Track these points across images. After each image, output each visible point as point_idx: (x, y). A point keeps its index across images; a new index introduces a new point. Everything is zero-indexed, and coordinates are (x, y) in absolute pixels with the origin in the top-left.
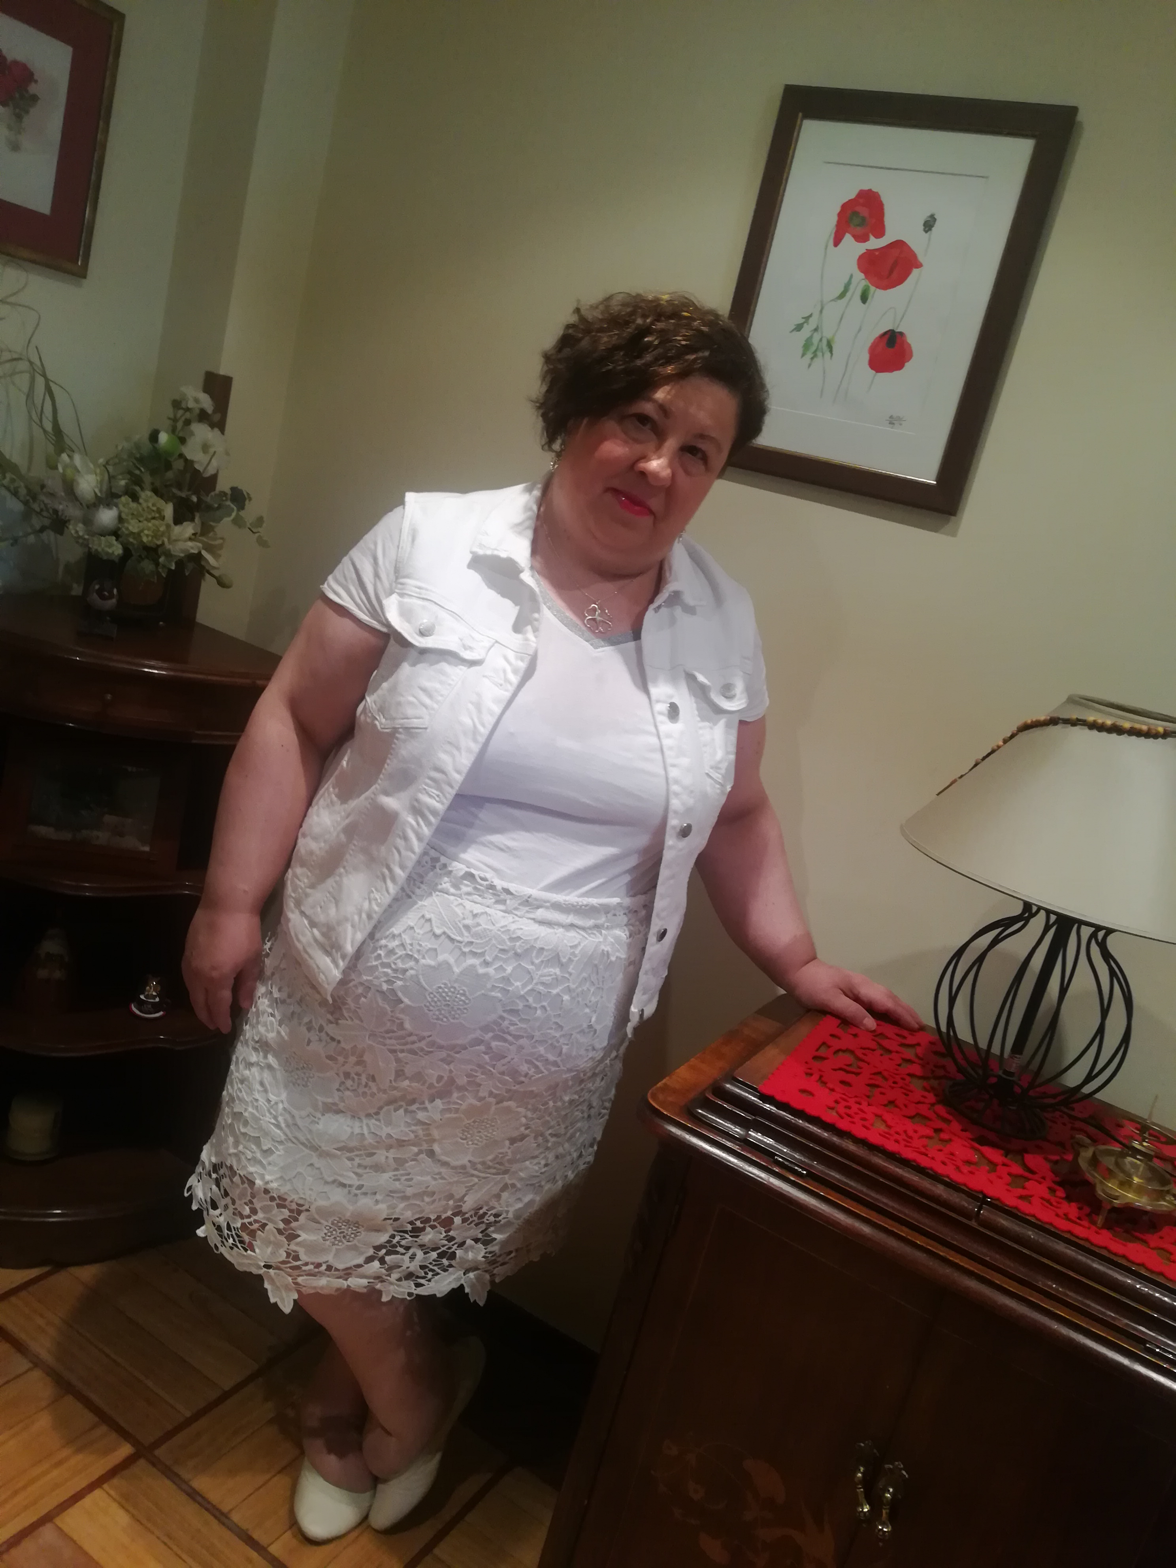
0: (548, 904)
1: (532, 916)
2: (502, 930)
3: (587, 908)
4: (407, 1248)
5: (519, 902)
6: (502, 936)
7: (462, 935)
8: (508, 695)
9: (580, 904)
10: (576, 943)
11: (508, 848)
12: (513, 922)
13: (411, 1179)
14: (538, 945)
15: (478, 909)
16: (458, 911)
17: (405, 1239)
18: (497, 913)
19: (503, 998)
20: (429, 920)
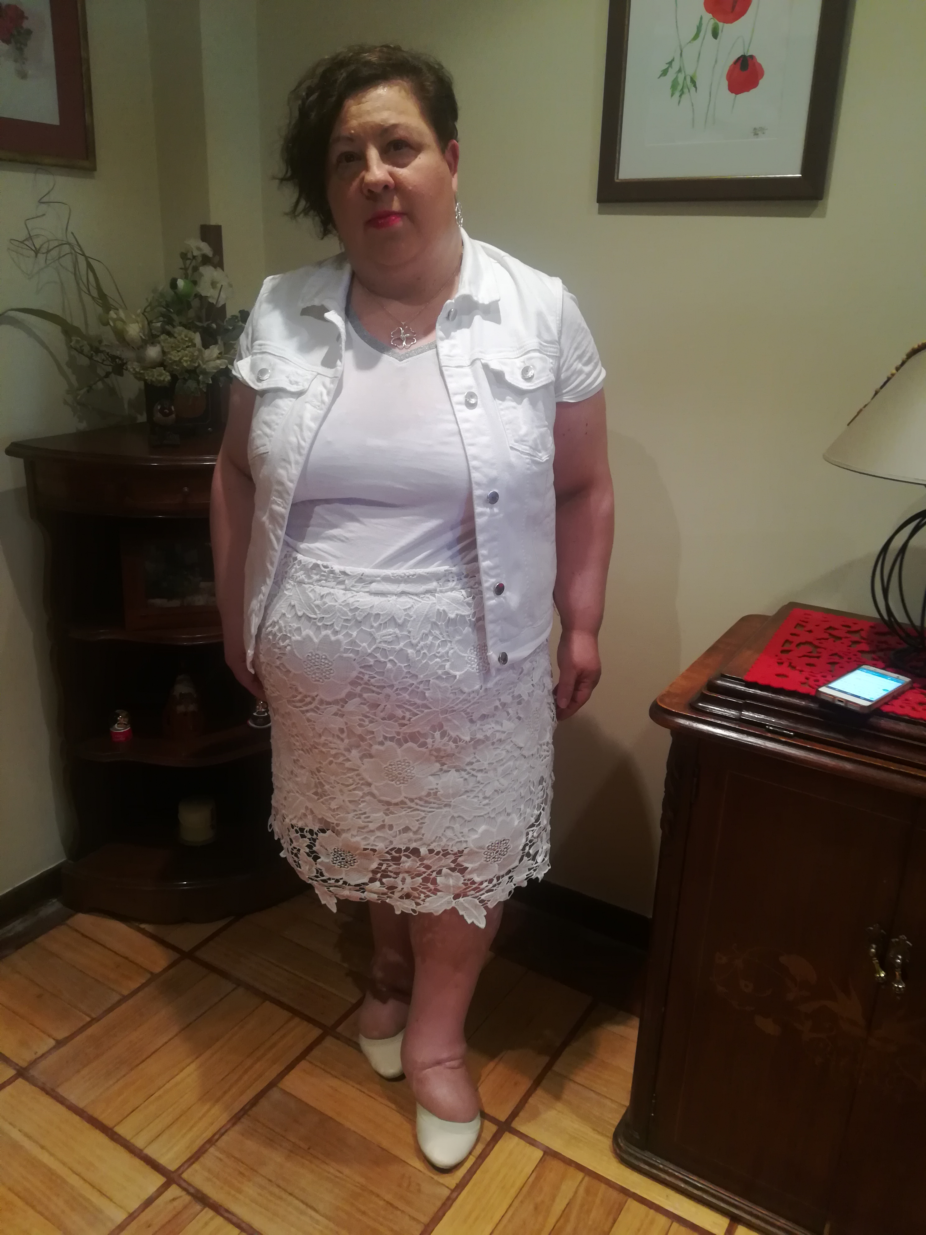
0: (379, 579)
1: (367, 590)
2: (343, 604)
3: (415, 577)
4: (397, 874)
5: (355, 580)
6: (344, 609)
7: (315, 614)
8: (322, 413)
9: (407, 574)
10: (409, 606)
11: (347, 539)
12: (352, 597)
13: (368, 817)
14: (375, 612)
15: (325, 591)
16: (311, 595)
17: (390, 866)
18: (339, 592)
19: (357, 658)
20: (294, 606)
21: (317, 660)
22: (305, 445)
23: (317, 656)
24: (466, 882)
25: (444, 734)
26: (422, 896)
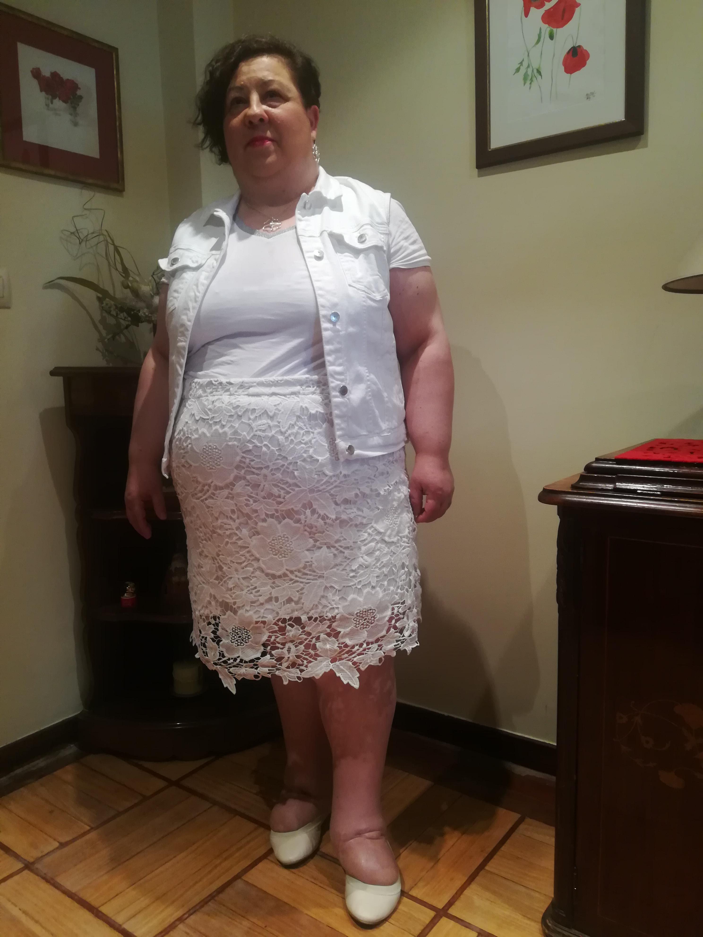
0: (255, 384)
1: (246, 393)
2: (228, 404)
3: (283, 382)
4: (284, 644)
5: (238, 387)
6: (228, 407)
7: (208, 415)
9: (277, 380)
10: (278, 402)
11: (232, 361)
12: (235, 399)
13: (259, 591)
14: (251, 407)
15: (216, 398)
16: (206, 403)
17: (278, 637)
18: (226, 398)
19: (239, 445)
20: (194, 415)
21: (210, 450)
22: (200, 295)
23: (210, 447)
24: (340, 645)
25: (314, 512)
26: (305, 662)
